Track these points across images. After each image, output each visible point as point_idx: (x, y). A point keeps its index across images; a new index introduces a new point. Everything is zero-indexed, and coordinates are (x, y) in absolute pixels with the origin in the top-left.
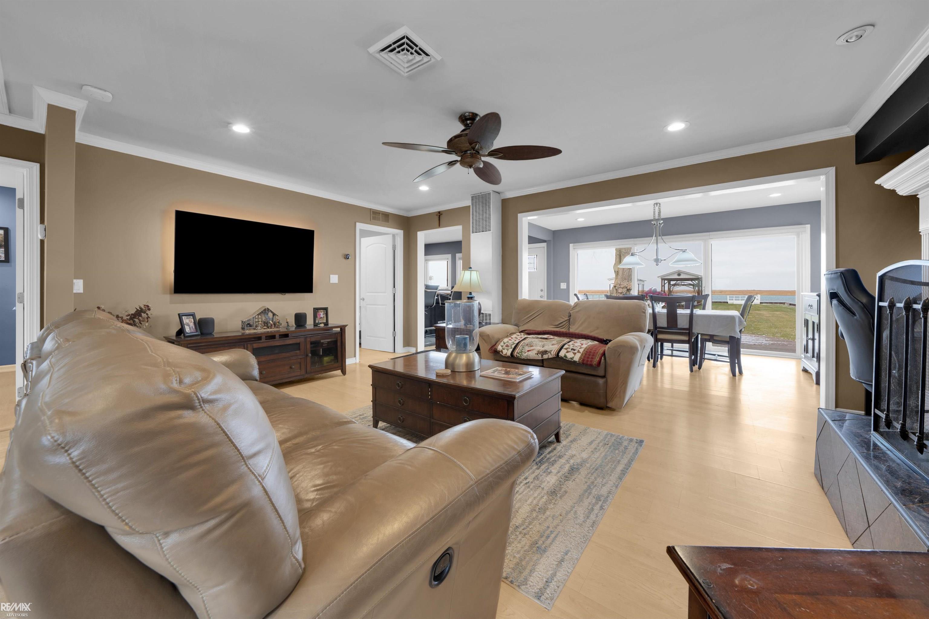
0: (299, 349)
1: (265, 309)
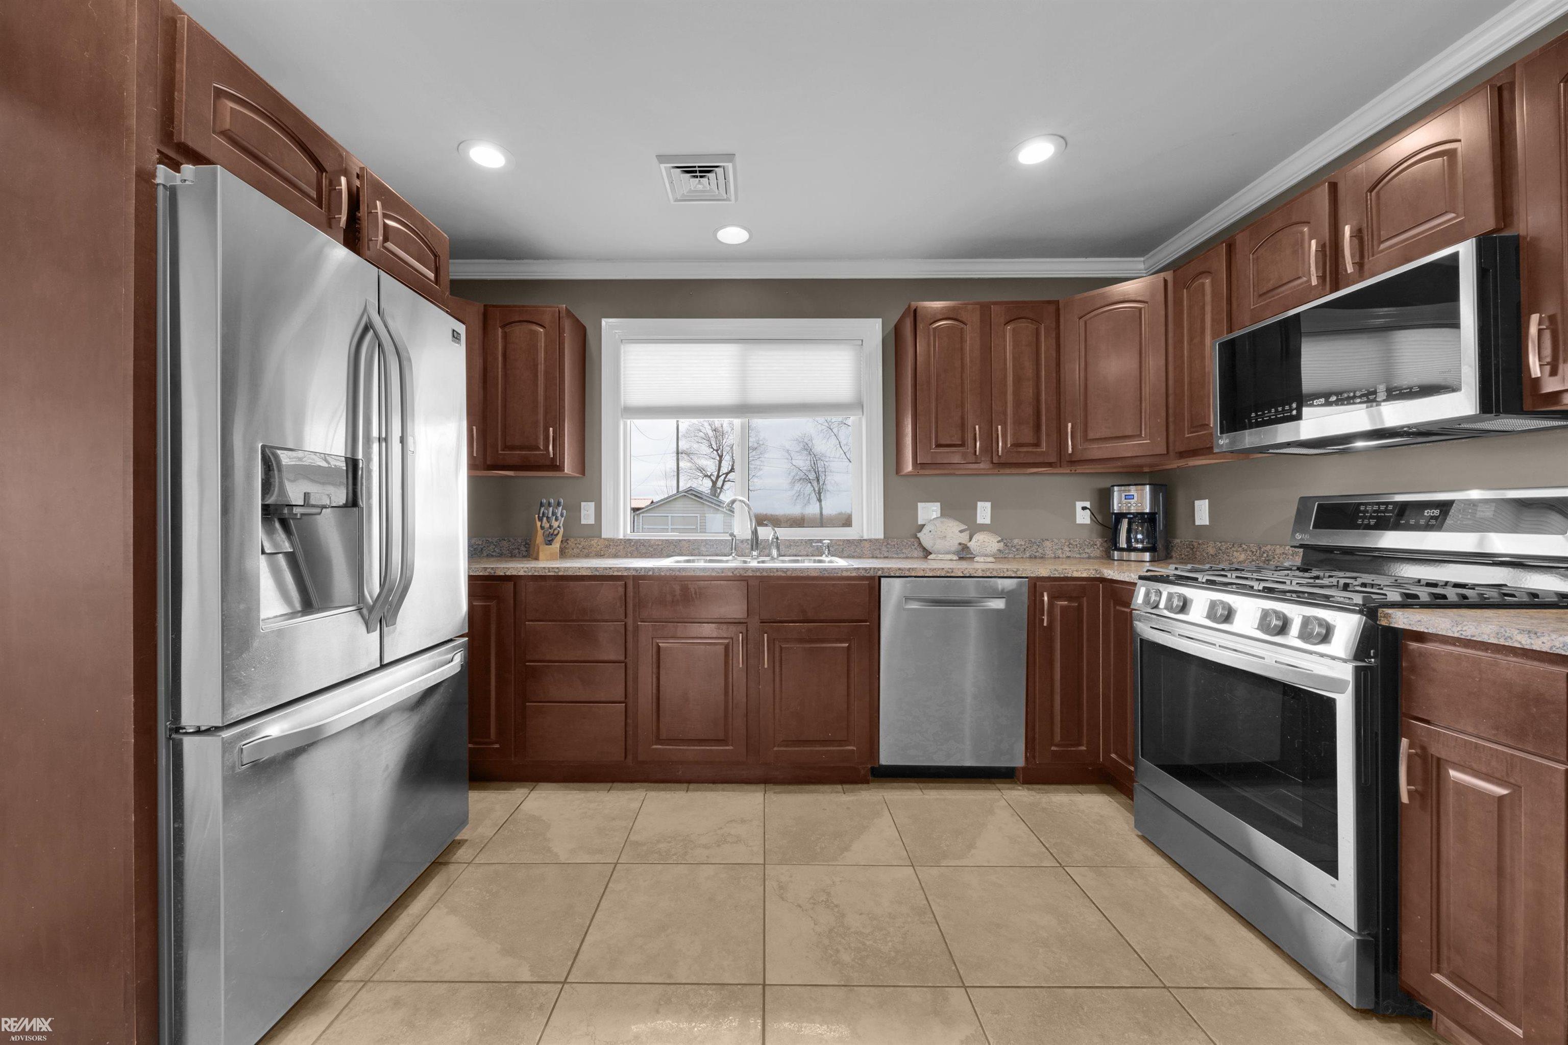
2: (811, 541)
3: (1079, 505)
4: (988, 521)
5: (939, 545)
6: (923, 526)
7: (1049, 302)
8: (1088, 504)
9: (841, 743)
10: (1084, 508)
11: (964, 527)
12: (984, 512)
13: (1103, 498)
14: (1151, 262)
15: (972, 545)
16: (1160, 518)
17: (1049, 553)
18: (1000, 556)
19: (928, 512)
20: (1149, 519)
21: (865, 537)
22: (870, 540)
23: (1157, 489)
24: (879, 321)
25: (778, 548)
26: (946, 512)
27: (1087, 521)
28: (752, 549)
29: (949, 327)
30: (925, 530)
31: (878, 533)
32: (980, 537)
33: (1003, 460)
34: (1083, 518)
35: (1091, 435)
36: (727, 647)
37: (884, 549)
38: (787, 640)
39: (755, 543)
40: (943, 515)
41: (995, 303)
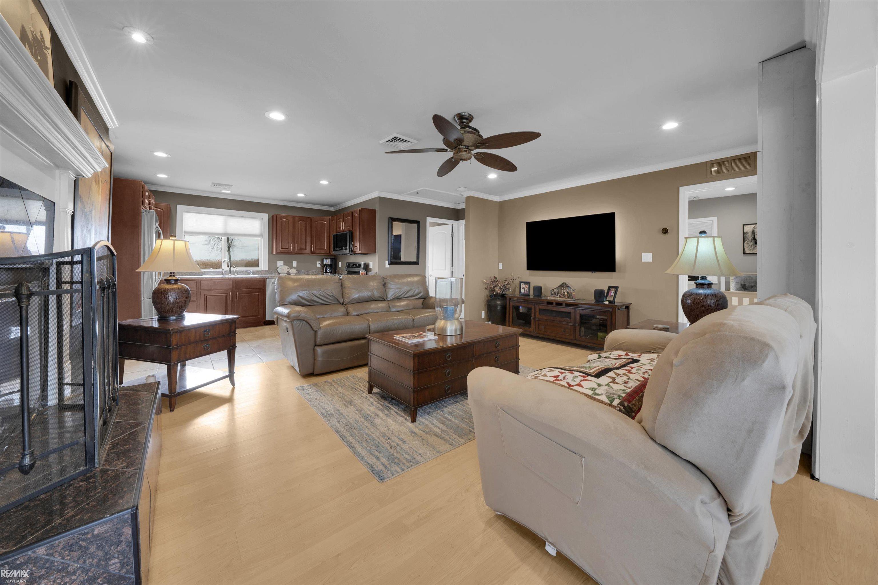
0: (570, 317)
1: (563, 283)
2: (247, 271)
3: (318, 262)
4: (296, 266)
5: (282, 272)
6: (278, 267)
7: (309, 217)
8: (320, 262)
9: (256, 316)
10: (319, 263)
11: (288, 267)
12: (295, 264)
13: (322, 261)
14: (335, 208)
15: (290, 271)
16: (333, 266)
17: (310, 274)
18: (296, 274)
19: (280, 263)
20: (330, 266)
21: (263, 270)
22: (264, 271)
23: (332, 259)
24: (267, 215)
25: (237, 273)
26: (285, 264)
27: (320, 266)
28: (229, 273)
29: (285, 221)
30: (279, 268)
31: (266, 269)
32: (292, 270)
33: (298, 252)
34: (319, 265)
35: (316, 248)
36: (226, 296)
37: (268, 273)
38: (243, 293)
39: (230, 272)
40: (284, 264)
41: (296, 216)
